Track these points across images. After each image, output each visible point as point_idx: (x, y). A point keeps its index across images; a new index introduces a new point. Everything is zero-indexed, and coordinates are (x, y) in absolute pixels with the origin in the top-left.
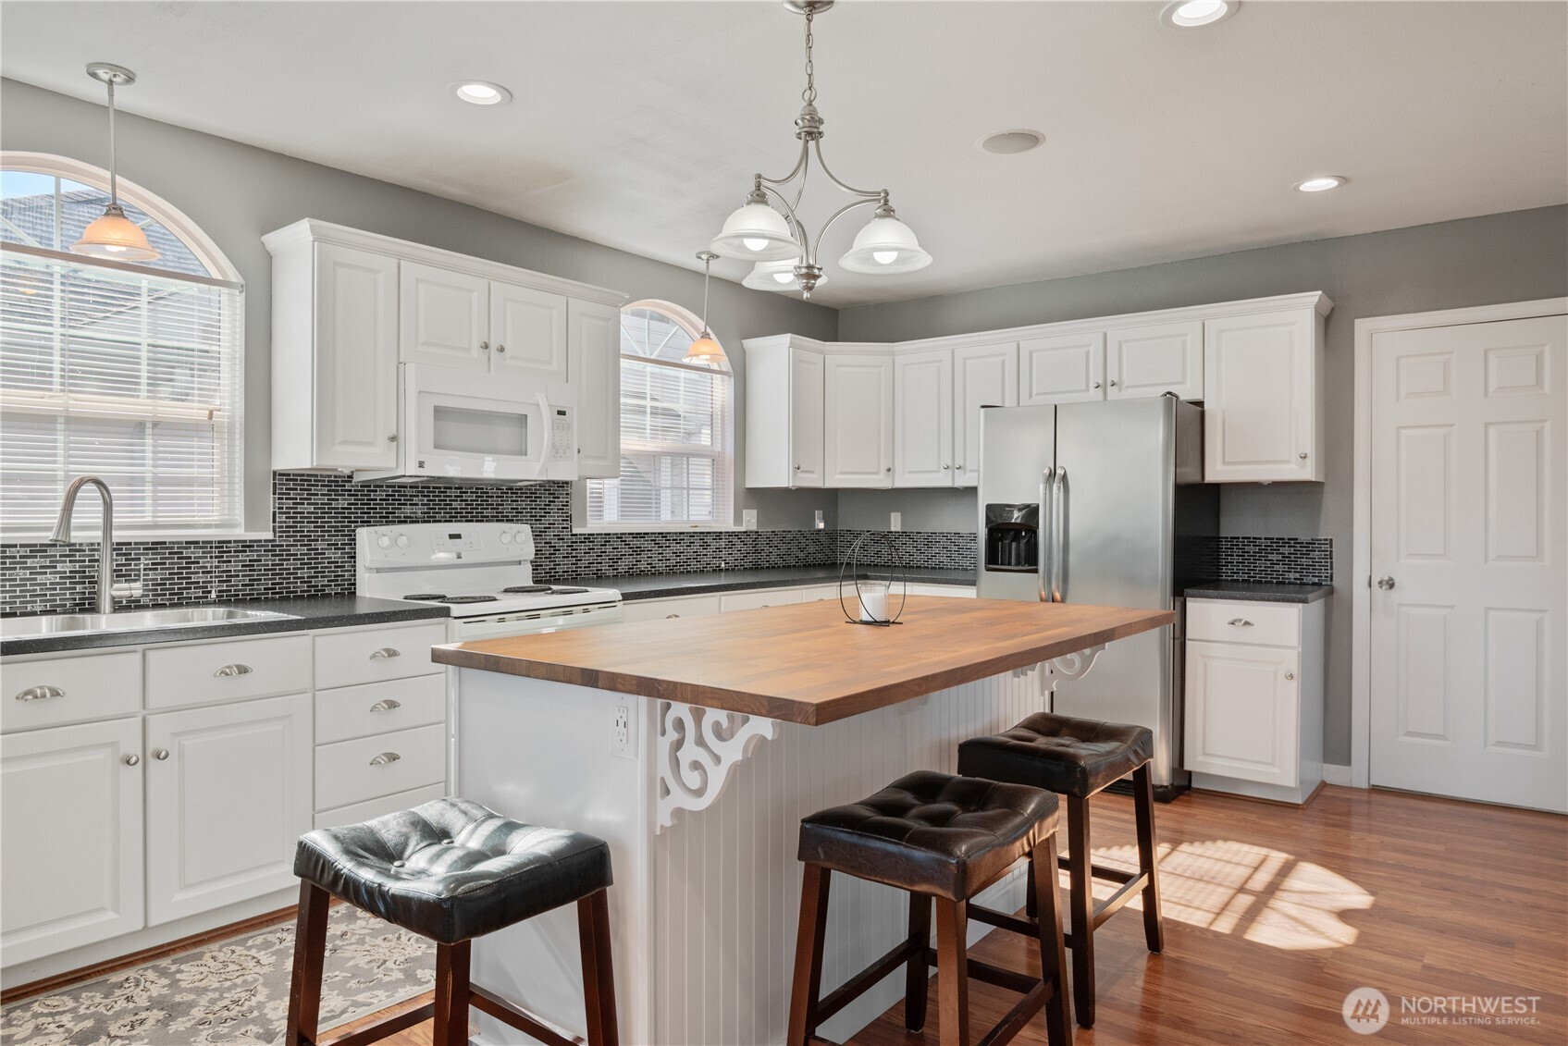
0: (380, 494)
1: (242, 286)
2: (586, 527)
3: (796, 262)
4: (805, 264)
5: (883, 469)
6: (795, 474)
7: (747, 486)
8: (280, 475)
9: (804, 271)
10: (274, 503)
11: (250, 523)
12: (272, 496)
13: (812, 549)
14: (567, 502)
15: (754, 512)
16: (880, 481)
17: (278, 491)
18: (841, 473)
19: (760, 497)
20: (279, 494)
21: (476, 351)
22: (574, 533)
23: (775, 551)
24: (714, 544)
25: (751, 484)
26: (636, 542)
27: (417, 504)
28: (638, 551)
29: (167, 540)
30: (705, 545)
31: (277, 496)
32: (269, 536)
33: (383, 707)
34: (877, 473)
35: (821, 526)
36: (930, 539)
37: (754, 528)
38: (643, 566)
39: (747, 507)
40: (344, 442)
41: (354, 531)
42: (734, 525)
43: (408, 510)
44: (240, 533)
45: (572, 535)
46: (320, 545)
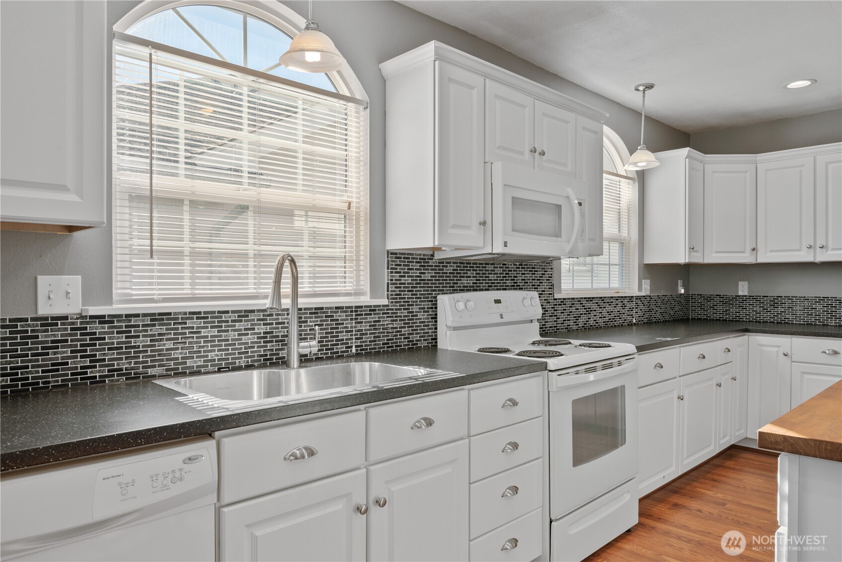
0: (449, 269)
1: (367, 103)
2: (561, 293)
5: (748, 249)
6: (690, 253)
7: (645, 263)
8: (392, 254)
10: (388, 276)
11: (374, 294)
12: (386, 270)
13: (677, 308)
14: (551, 274)
15: (648, 281)
16: (746, 258)
17: (390, 267)
18: (717, 252)
19: (652, 271)
20: (391, 269)
21: (527, 154)
22: (555, 298)
23: (660, 310)
24: (629, 305)
25: (646, 262)
26: (588, 305)
27: (470, 277)
28: (589, 311)
29: (324, 306)
30: (624, 306)
31: (390, 270)
32: (385, 302)
33: (510, 449)
34: (743, 252)
35: (683, 291)
36: (776, 301)
37: (648, 293)
38: (591, 322)
39: (645, 279)
40: (454, 226)
41: (436, 297)
42: (639, 291)
43: (465, 281)
44: (366, 300)
45: (555, 299)
46: (415, 309)
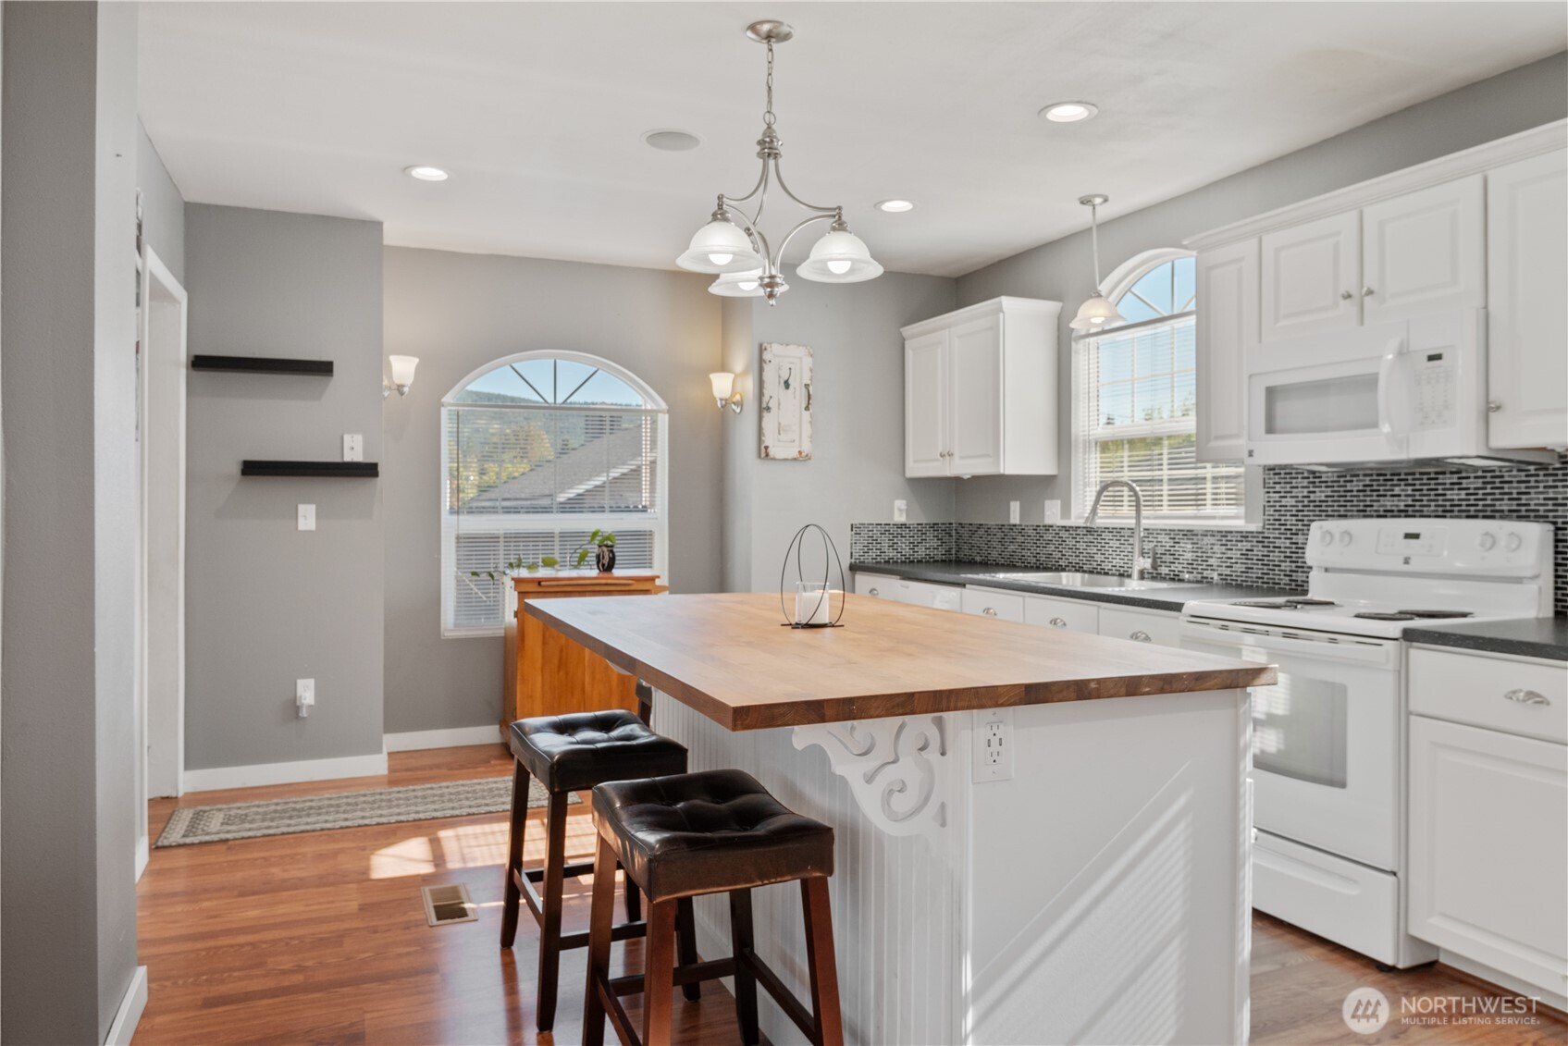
3: (759, 272)
4: (767, 274)
9: (767, 280)
10: (1263, 497)
11: (1247, 517)
12: (1262, 490)
17: (1266, 485)
20: (1268, 488)
31: (1266, 490)
32: (1260, 527)
41: (1308, 525)
44: (1238, 524)
